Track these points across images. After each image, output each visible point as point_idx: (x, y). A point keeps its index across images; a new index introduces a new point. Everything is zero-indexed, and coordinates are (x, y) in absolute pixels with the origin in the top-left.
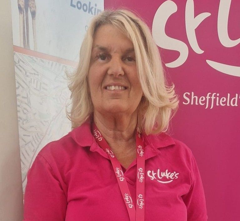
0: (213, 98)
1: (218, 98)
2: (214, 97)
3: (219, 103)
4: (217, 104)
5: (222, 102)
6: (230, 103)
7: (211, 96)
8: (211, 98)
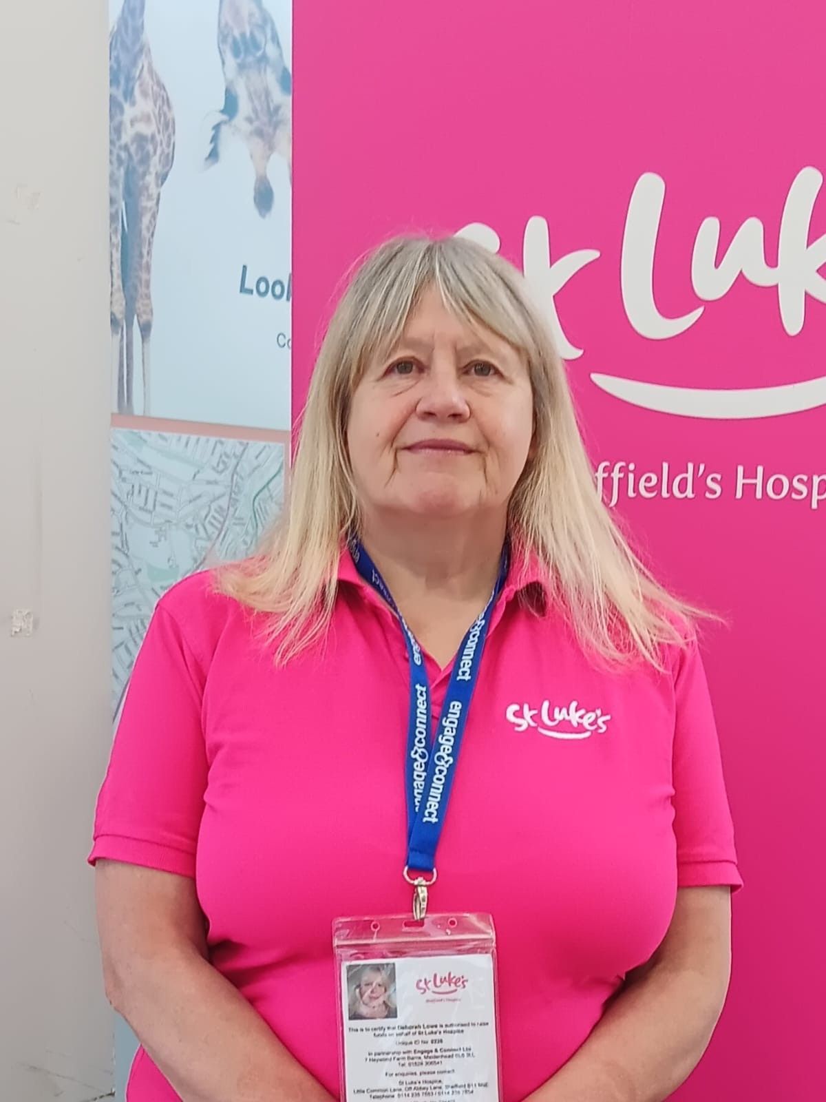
0: (616, 475)
1: (631, 476)
2: (620, 472)
3: (636, 489)
4: (631, 494)
5: (645, 487)
6: (670, 489)
7: (608, 470)
8: (612, 479)
